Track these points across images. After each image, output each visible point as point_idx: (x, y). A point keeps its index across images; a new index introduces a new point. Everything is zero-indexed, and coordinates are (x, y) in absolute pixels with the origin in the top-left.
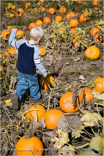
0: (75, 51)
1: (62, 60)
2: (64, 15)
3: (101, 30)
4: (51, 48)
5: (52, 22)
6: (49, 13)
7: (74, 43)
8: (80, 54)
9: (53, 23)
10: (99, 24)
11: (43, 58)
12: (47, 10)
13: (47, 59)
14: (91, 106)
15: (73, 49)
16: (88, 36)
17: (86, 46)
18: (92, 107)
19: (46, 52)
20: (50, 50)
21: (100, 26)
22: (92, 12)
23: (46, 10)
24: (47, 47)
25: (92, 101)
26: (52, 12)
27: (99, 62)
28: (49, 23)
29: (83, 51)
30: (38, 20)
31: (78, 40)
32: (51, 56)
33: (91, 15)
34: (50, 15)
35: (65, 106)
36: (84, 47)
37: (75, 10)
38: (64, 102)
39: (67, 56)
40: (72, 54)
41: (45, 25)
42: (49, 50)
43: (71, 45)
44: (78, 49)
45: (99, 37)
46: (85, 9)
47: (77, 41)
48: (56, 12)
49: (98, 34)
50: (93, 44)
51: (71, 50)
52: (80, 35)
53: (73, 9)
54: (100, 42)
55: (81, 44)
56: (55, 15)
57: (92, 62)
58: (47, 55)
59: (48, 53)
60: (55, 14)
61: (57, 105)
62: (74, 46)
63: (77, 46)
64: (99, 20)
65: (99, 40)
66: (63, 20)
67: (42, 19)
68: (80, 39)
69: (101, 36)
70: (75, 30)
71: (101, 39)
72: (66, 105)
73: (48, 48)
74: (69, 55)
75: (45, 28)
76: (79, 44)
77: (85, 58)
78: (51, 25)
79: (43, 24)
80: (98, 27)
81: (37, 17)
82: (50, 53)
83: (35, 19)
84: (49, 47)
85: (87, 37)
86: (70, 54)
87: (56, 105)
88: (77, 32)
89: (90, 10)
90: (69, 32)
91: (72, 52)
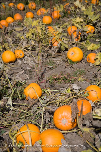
0: (54, 52)
1: (42, 63)
2: (34, 11)
3: (79, 28)
4: (29, 49)
5: (23, 19)
6: (17, 8)
7: (53, 43)
8: (60, 56)
9: (25, 21)
10: (76, 22)
11: (21, 61)
12: (16, 6)
13: (25, 62)
14: (89, 121)
15: (52, 49)
16: (66, 34)
17: (67, 46)
18: (91, 121)
19: (24, 54)
20: (28, 52)
21: (77, 24)
22: (64, 8)
23: (14, 6)
24: (24, 48)
25: (90, 115)
26: (21, 8)
27: (83, 65)
28: (20, 20)
29: (63, 51)
30: (8, 17)
31: (58, 40)
32: (30, 59)
33: (63, 11)
34: (19, 11)
35: (61, 123)
36: (64, 47)
37: (45, 6)
38: (60, 118)
39: (47, 58)
40: (51, 55)
41: (17, 23)
42: (26, 51)
43: (50, 46)
44: (58, 50)
45: (77, 36)
46: (56, 5)
47: (56, 41)
48: (25, 8)
49: (76, 32)
50: (73, 44)
51: (50, 51)
52: (59, 34)
53: (42, 4)
54: (79, 41)
55: (61, 44)
56: (25, 11)
57: (76, 64)
58: (25, 57)
59: (26, 55)
60: (24, 9)
61: (50, 121)
62: (53, 47)
63: (56, 46)
64: (76, 18)
65: (78, 39)
66: (35, 16)
67: (12, 16)
68: (59, 39)
69: (80, 34)
70: (54, 29)
71: (79, 38)
72: (61, 121)
73: (25, 50)
74: (49, 57)
75: (17, 25)
76: (59, 44)
77: (67, 60)
78: (23, 23)
79: (14, 22)
80: (76, 25)
81: (7, 14)
82: (28, 55)
83: (5, 15)
84: (26, 48)
85: (64, 35)
86: (49, 55)
87: (48, 121)
88: (56, 31)
89: (61, 5)
90: (47, 31)
91: (52, 53)
